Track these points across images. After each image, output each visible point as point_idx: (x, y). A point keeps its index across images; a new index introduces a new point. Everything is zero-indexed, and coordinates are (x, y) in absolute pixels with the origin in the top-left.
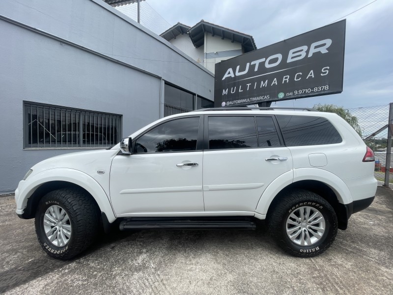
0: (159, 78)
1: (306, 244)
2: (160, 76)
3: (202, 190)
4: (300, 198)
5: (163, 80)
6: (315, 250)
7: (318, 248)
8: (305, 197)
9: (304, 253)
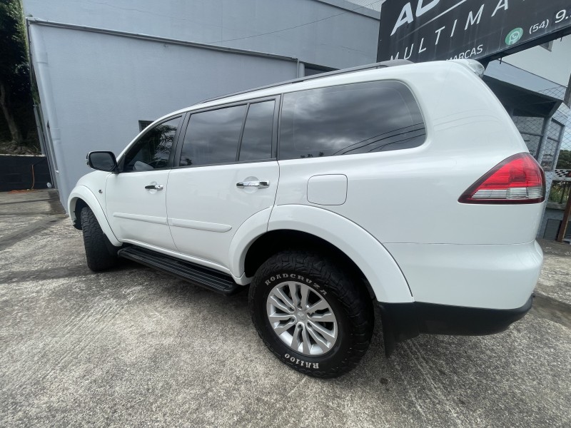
0: (294, 61)
1: (301, 349)
2: (294, 57)
3: (167, 224)
4: (285, 264)
5: (300, 62)
6: (312, 366)
7: (316, 366)
8: (292, 264)
9: (290, 362)
